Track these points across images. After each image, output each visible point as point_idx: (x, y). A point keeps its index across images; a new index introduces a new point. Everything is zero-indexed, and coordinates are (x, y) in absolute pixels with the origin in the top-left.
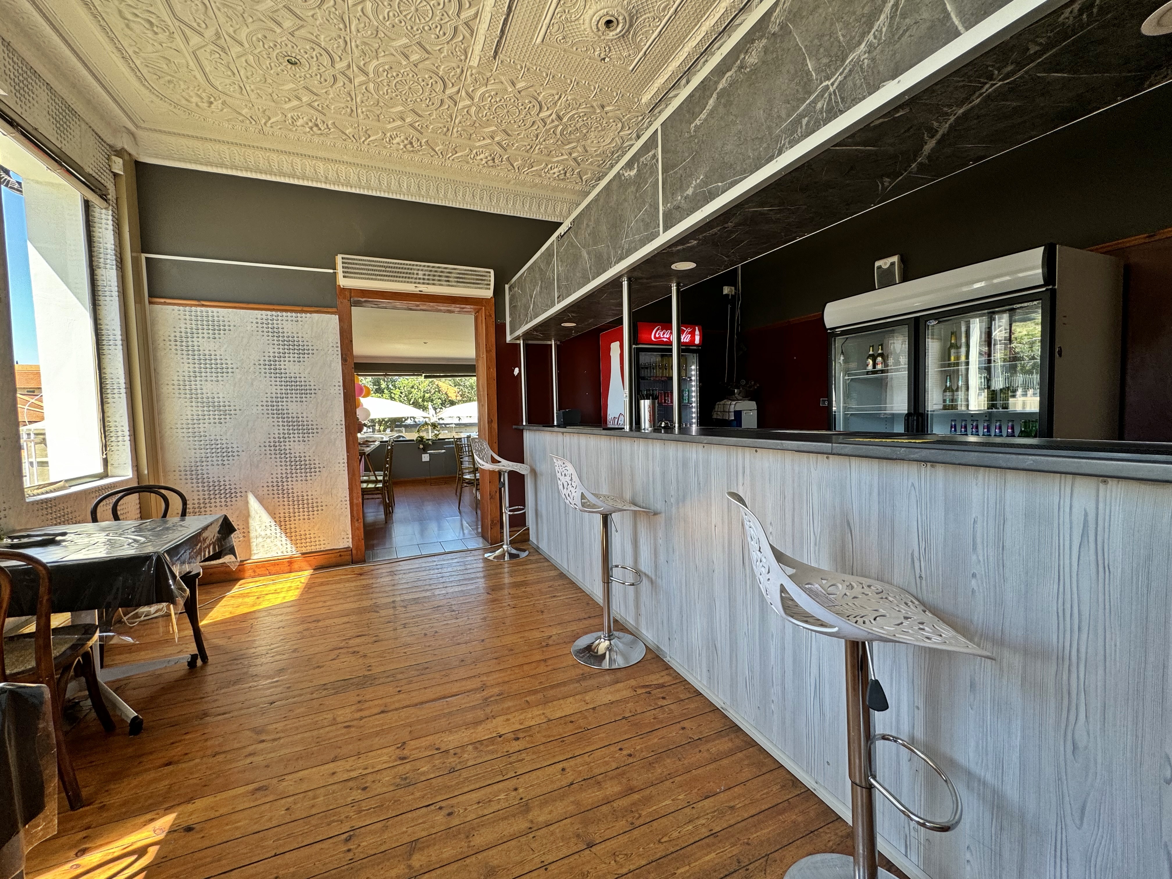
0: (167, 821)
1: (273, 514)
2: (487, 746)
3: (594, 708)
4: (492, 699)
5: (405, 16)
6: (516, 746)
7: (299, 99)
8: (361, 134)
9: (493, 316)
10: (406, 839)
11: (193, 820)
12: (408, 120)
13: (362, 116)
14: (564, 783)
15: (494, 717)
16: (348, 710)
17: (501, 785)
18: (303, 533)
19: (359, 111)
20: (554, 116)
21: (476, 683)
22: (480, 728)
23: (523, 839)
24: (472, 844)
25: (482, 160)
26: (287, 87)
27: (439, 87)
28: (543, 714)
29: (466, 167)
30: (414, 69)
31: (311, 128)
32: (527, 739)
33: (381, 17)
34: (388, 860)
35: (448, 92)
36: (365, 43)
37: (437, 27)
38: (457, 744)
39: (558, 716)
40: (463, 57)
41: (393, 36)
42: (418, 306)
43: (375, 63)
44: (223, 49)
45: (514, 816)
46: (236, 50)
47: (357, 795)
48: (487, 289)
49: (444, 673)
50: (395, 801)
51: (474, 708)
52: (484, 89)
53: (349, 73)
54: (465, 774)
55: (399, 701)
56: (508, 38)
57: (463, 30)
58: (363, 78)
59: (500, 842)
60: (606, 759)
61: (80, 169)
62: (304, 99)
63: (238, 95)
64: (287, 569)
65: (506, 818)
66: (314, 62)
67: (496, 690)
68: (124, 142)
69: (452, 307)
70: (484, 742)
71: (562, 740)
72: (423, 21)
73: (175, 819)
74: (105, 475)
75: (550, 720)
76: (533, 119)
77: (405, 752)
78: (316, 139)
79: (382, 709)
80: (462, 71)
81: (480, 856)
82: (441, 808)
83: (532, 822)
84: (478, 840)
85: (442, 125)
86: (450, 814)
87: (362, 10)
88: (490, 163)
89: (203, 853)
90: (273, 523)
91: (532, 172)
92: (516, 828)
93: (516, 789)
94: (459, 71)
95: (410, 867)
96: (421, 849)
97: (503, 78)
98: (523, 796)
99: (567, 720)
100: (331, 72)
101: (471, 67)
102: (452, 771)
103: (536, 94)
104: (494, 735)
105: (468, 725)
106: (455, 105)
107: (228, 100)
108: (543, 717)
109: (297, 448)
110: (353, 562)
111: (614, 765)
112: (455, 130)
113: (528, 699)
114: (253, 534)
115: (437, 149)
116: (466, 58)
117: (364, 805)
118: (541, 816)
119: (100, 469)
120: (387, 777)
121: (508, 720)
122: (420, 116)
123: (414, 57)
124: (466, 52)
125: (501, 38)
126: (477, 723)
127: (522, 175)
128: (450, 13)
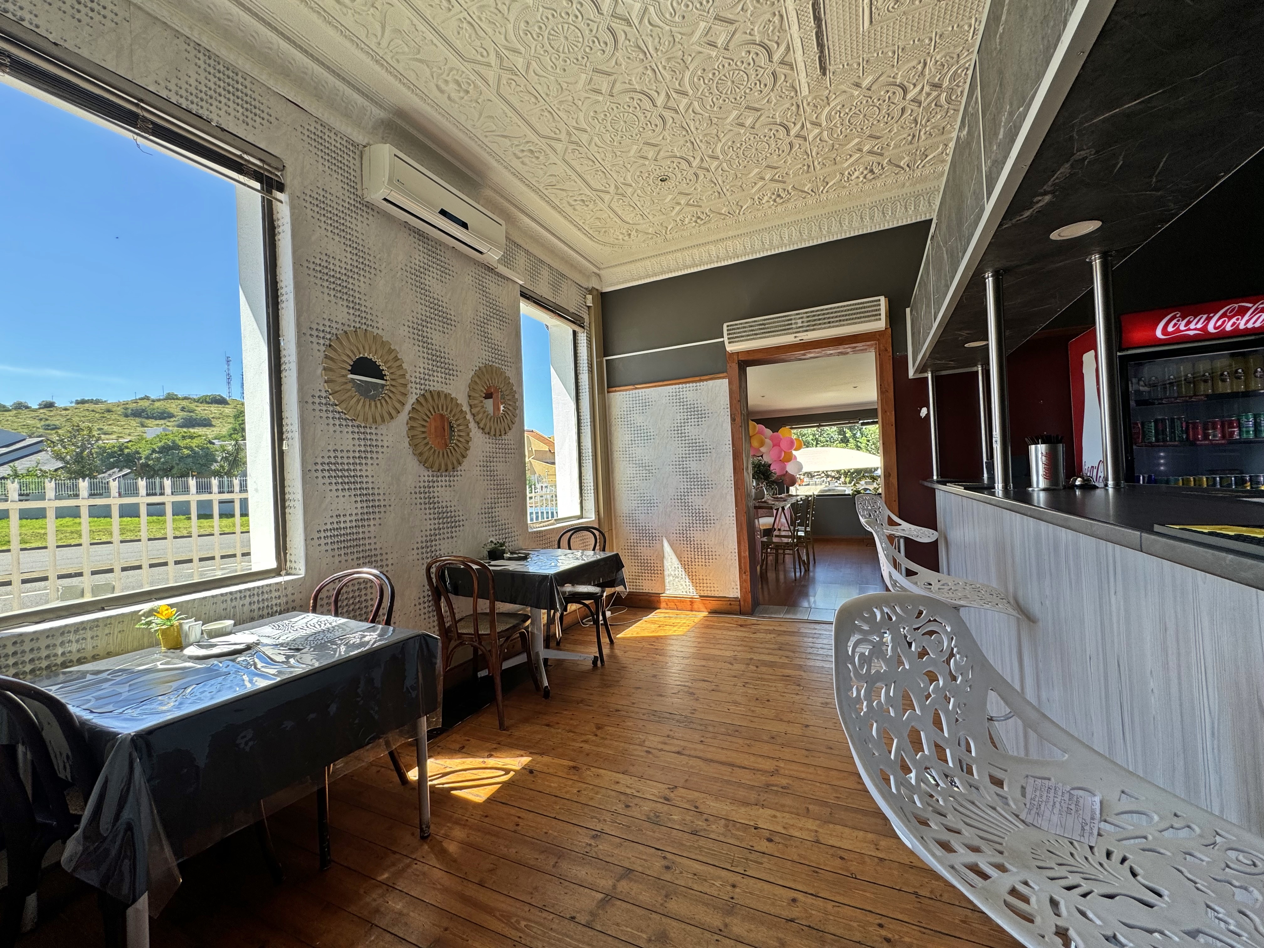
0: (526, 760)
1: (679, 558)
2: (738, 829)
3: (881, 859)
4: (775, 788)
5: (726, 94)
6: (764, 846)
7: (679, 204)
8: (734, 208)
9: (890, 350)
10: (627, 865)
11: (538, 767)
12: (767, 177)
13: (728, 194)
14: (786, 914)
15: (763, 806)
16: (658, 739)
17: (724, 873)
18: (701, 577)
19: (725, 190)
20: (927, 89)
21: (768, 765)
22: (743, 810)
23: (707, 935)
24: (666, 905)
25: (858, 177)
26: (668, 200)
27: (782, 133)
28: (816, 831)
29: (844, 192)
30: (752, 131)
31: (696, 222)
32: (780, 846)
33: (708, 107)
34: (606, 870)
35: (793, 133)
36: (706, 135)
37: (756, 84)
38: (714, 812)
39: (831, 842)
40: (793, 94)
41: (724, 116)
42: (804, 355)
43: (720, 145)
44: (622, 195)
45: (715, 908)
46: (630, 191)
47: (620, 808)
48: (877, 320)
49: (748, 742)
50: (639, 830)
51: (752, 787)
52: (827, 109)
53: (705, 165)
54: (702, 842)
55: (695, 750)
56: (831, 47)
57: (782, 70)
58: (716, 163)
59: (687, 921)
60: (855, 924)
61: (566, 311)
62: (682, 202)
63: (642, 222)
64: (689, 607)
65: (707, 905)
66: (677, 171)
67: (784, 782)
68: (594, 283)
69: (841, 349)
70: (738, 825)
71: (816, 870)
72: (742, 87)
73: (530, 762)
74: (581, 517)
75: (818, 842)
76: (900, 107)
77: (672, 795)
78: (702, 228)
79: (680, 749)
80: (798, 106)
81: (664, 919)
82: (665, 858)
83: (726, 925)
84: (673, 906)
85: (800, 166)
86: (667, 868)
87: (693, 111)
88: (870, 176)
89: (528, 791)
90: (680, 566)
91: (928, 162)
92: (708, 920)
93: (734, 886)
94: (794, 108)
95: (614, 887)
96: (631, 880)
97: (843, 87)
98: (736, 896)
99: (840, 854)
100: (692, 171)
101: (804, 97)
102: (694, 833)
103: (891, 79)
104: (752, 823)
105: (735, 801)
106: (805, 140)
107: (638, 227)
108: (813, 834)
109: (697, 501)
110: (741, 613)
111: (857, 936)
112: (816, 163)
113: (811, 807)
114: (666, 573)
115: (806, 190)
116: (796, 92)
117: (620, 819)
118: (739, 927)
119: (578, 513)
120: (646, 807)
121: (775, 816)
122: (775, 168)
123: (748, 122)
124: (793, 87)
125: (822, 52)
126: (745, 803)
127: (917, 171)
128: (763, 65)
